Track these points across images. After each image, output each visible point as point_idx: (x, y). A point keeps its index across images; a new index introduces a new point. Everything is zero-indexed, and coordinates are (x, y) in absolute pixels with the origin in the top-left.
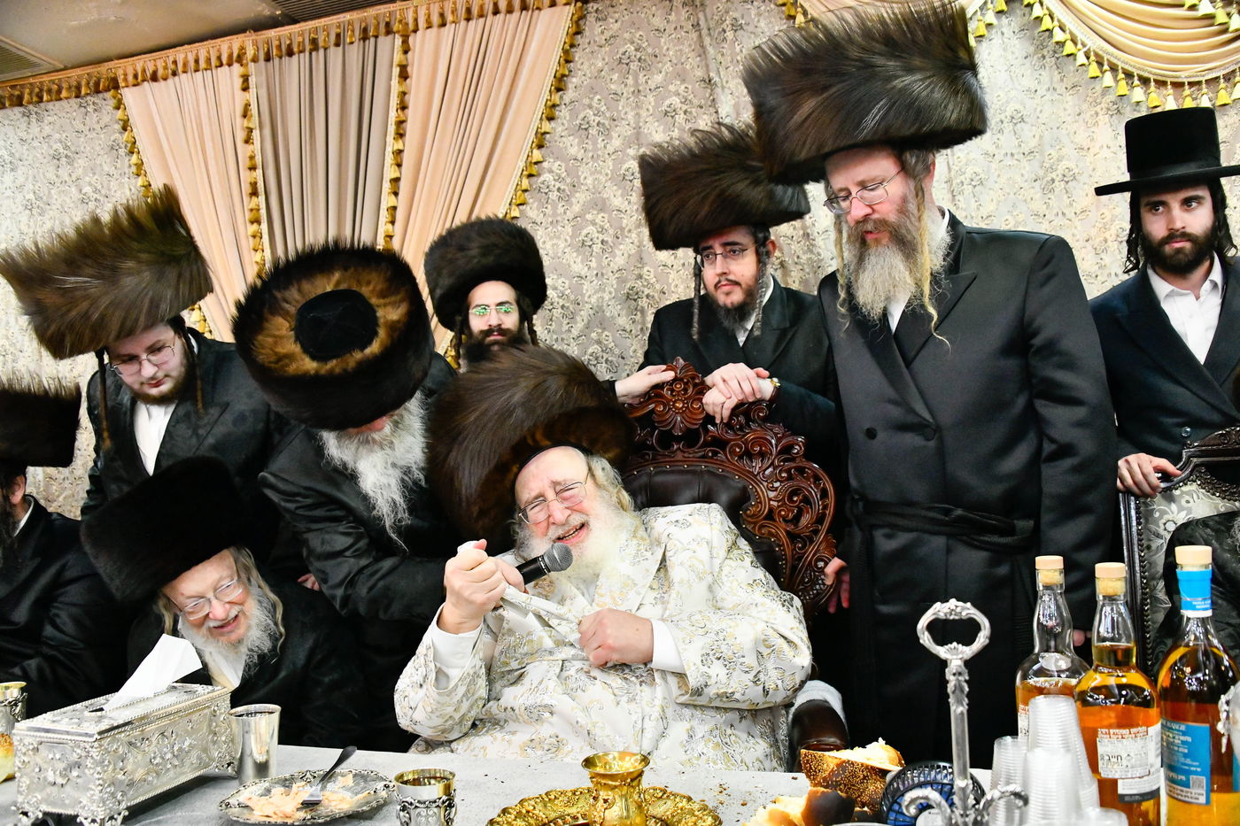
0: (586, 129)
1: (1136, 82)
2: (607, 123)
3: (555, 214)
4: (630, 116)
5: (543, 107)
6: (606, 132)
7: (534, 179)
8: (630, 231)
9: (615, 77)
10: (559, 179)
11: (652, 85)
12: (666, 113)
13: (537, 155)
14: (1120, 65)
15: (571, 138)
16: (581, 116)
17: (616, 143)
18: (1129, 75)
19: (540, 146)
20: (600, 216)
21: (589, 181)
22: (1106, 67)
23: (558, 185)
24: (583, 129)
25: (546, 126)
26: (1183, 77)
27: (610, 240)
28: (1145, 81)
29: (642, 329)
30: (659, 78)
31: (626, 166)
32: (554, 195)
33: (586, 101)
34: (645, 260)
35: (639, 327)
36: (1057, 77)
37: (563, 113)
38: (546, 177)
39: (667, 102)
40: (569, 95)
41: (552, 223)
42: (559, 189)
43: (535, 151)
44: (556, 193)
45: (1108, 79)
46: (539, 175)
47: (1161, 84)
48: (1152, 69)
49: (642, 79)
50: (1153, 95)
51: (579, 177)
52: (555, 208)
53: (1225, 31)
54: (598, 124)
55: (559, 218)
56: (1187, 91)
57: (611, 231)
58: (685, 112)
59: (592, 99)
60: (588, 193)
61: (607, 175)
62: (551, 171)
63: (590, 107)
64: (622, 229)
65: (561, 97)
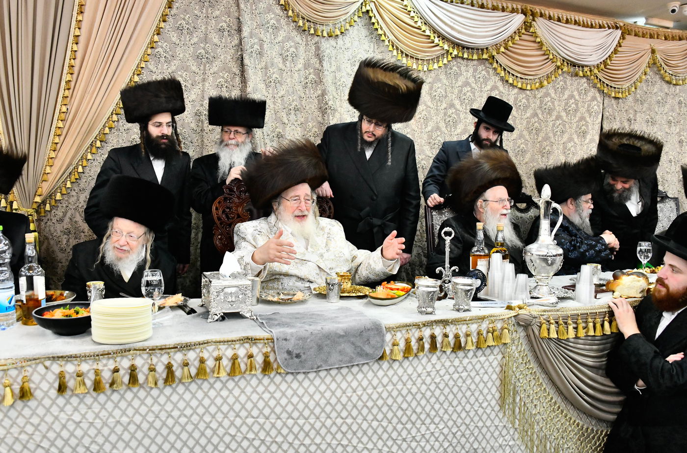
0: (181, 30)
1: (404, 56)
2: (191, 29)
3: (162, 68)
4: (203, 28)
5: (161, 15)
6: (190, 33)
7: (153, 49)
8: (199, 83)
9: (197, 8)
10: (165, 52)
11: (214, 15)
12: (220, 30)
13: (156, 38)
14: (400, 48)
15: (173, 33)
16: (179, 23)
17: (195, 40)
18: (402, 52)
19: (158, 34)
20: (185, 73)
21: (181, 56)
22: (395, 48)
23: (165, 55)
24: (180, 29)
25: (162, 25)
26: (419, 57)
27: (189, 86)
28: (407, 55)
29: (201, 130)
30: (218, 13)
31: (199, 52)
32: (162, 59)
33: (182, 16)
34: (205, 98)
35: (200, 129)
36: (376, 47)
37: (170, 20)
38: (160, 49)
39: (221, 25)
40: (174, 11)
41: (160, 73)
42: (165, 57)
43: (156, 36)
44: (163, 58)
45: (395, 52)
46: (156, 48)
47: (412, 57)
48: (410, 52)
49: (210, 11)
50: (409, 62)
51: (176, 53)
52: (162, 66)
53: (433, 42)
54: (188, 29)
55: (164, 71)
56: (420, 62)
57: (190, 82)
58: (228, 31)
59: (185, 16)
60: (180, 61)
61: (190, 54)
62: (162, 47)
63: (184, 19)
64: (195, 82)
65: (170, 11)
